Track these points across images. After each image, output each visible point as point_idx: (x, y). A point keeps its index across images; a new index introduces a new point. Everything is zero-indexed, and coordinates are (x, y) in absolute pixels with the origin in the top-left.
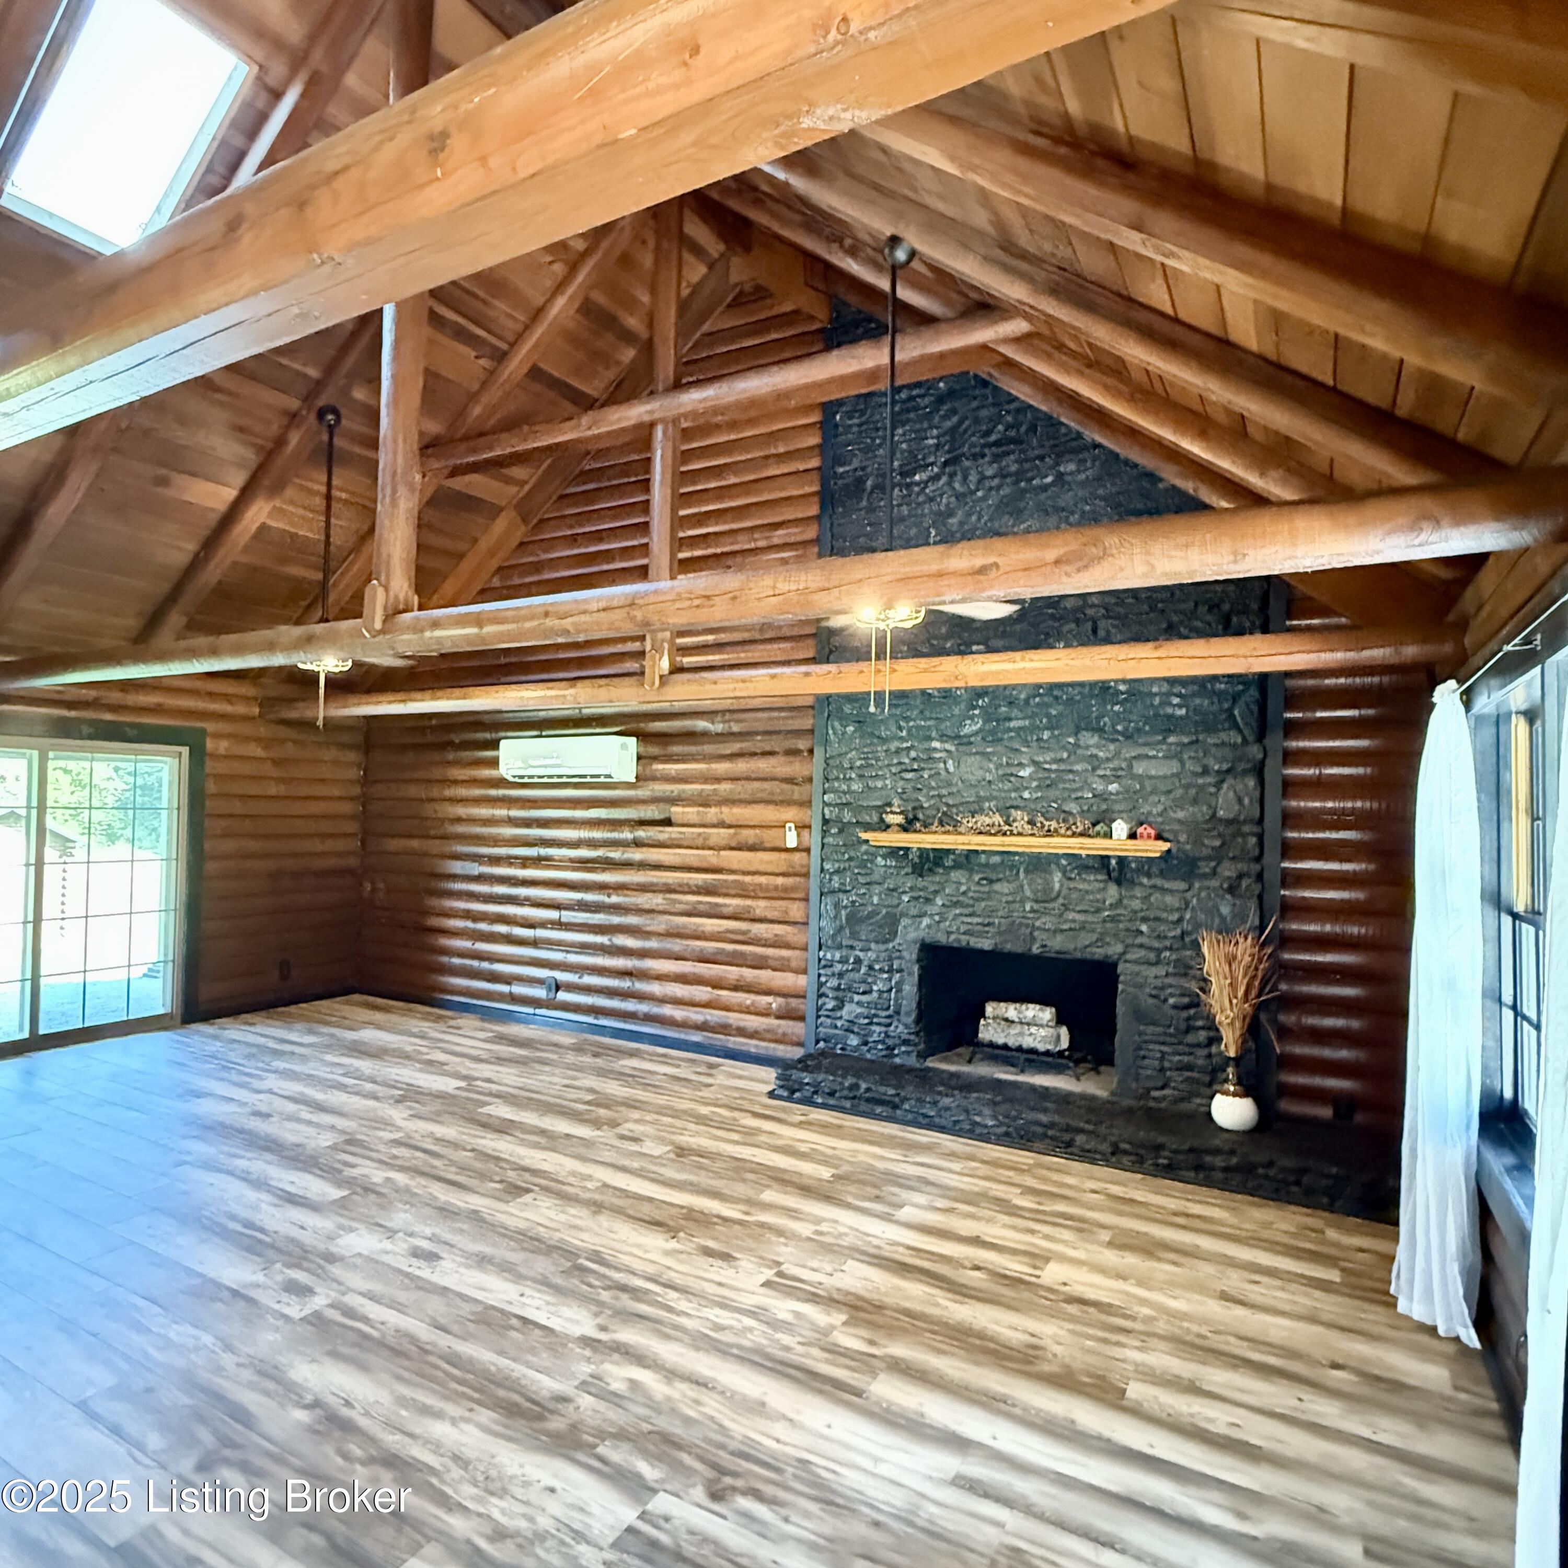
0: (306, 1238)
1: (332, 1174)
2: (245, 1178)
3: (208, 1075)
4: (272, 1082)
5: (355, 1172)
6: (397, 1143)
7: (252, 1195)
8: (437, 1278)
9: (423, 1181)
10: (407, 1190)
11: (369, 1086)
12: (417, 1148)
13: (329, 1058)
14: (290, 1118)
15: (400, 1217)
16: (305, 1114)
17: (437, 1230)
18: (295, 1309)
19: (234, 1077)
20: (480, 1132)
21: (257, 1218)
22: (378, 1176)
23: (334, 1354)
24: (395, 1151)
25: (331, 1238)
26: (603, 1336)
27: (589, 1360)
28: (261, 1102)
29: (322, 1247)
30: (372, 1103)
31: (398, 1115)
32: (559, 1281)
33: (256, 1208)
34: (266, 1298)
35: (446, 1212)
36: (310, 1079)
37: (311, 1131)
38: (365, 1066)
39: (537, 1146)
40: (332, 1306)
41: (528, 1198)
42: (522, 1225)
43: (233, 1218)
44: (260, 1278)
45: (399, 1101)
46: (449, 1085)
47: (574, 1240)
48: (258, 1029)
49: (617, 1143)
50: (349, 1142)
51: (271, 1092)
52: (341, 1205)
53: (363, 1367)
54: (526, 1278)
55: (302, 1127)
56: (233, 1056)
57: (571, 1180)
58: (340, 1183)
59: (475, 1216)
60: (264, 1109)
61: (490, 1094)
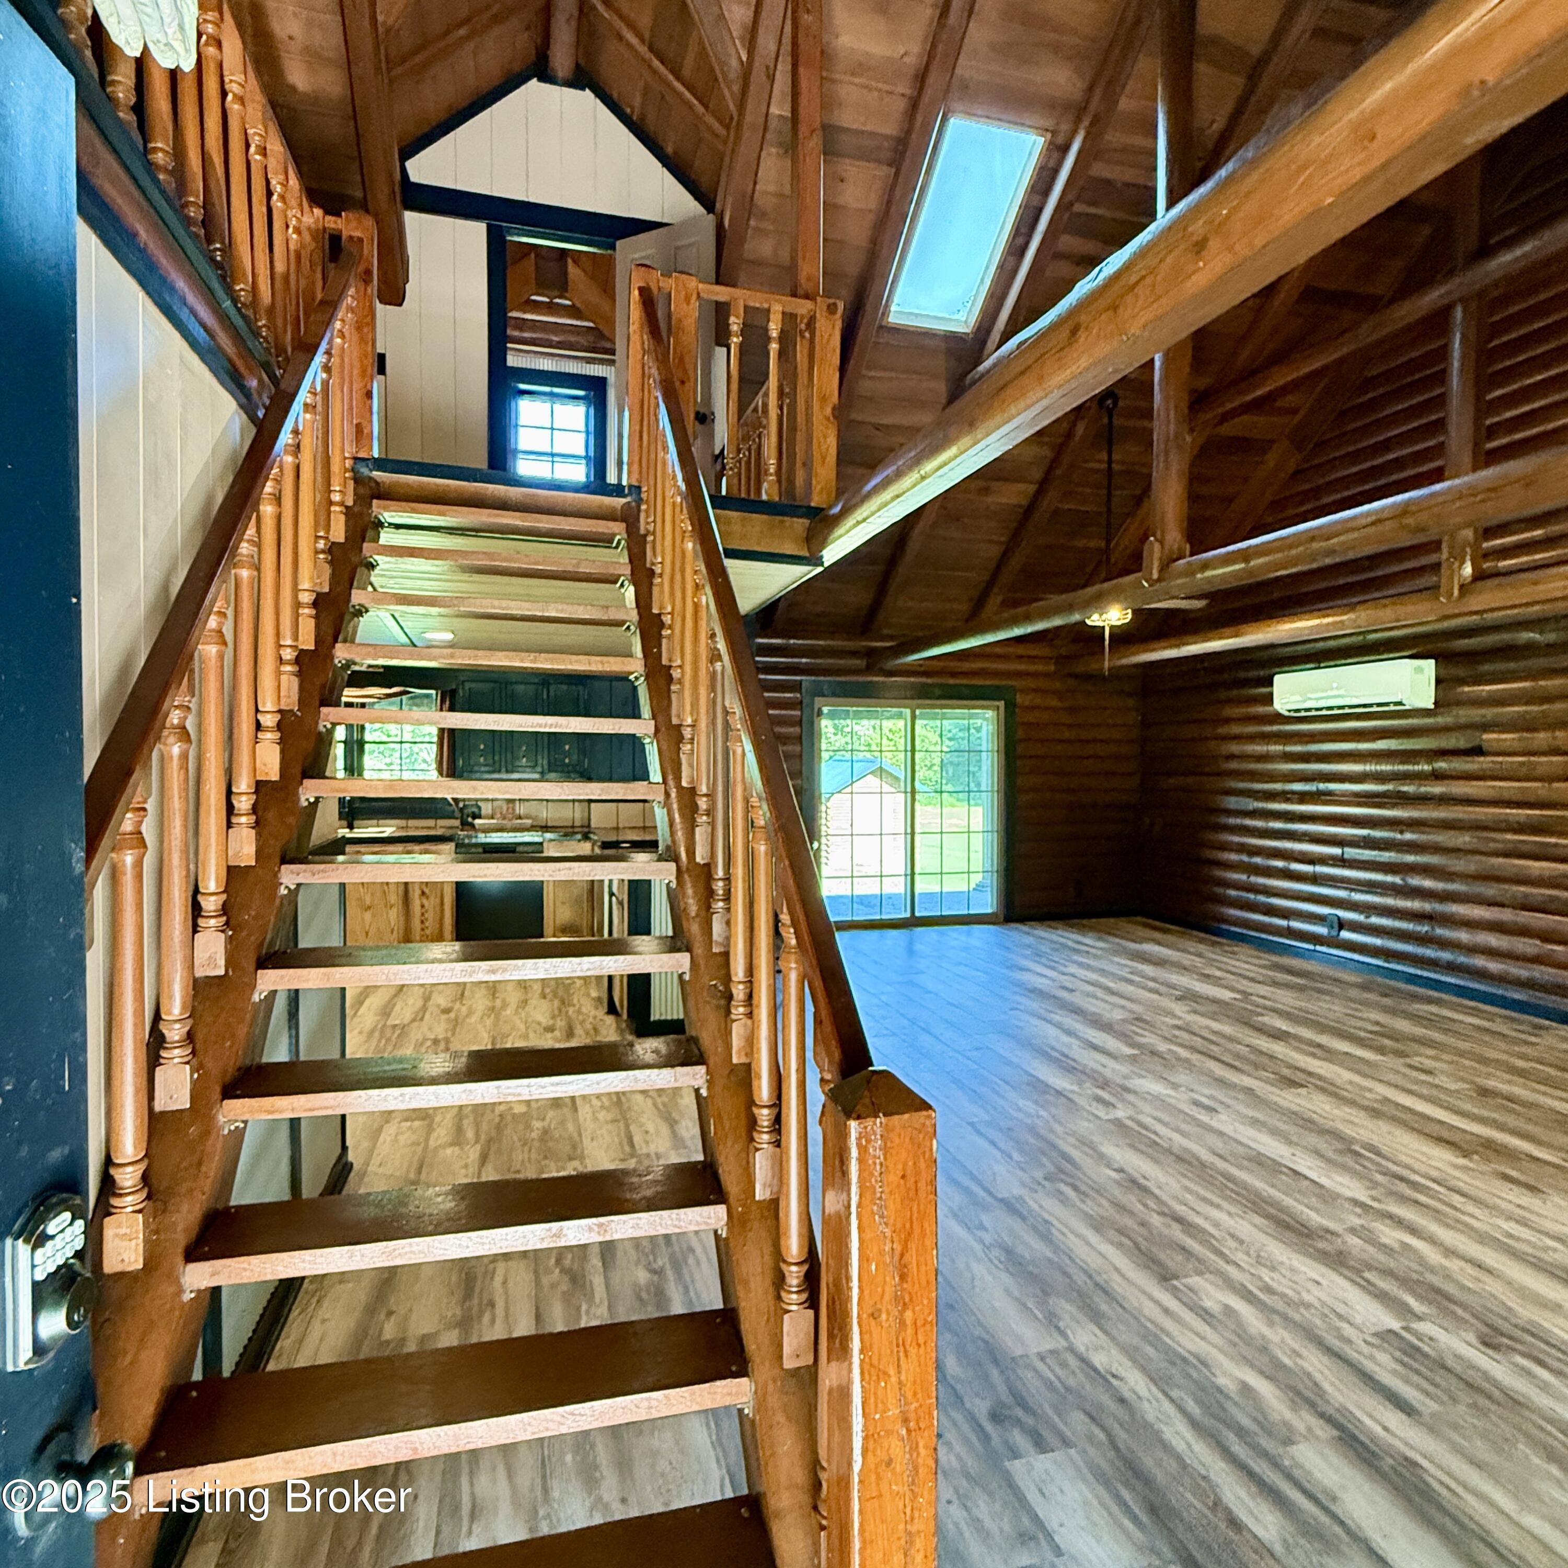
0: (1107, 1073)
1: (1125, 1037)
2: (1059, 1026)
3: (1025, 957)
4: (1073, 969)
5: (1143, 1040)
6: (1178, 1028)
7: (1066, 1039)
8: (1214, 1123)
9: (1202, 1058)
10: (1187, 1061)
11: (1151, 984)
12: (1194, 1034)
13: (1117, 959)
14: (1088, 995)
15: (1182, 1077)
16: (1100, 993)
17: (1214, 1093)
18: (1101, 1112)
19: (1044, 960)
20: (1255, 1034)
21: (1071, 1054)
22: (1163, 1047)
23: (1132, 1146)
24: (1177, 1033)
25: (1126, 1077)
26: (1375, 1204)
27: (1359, 1216)
28: (1066, 981)
29: (1119, 1080)
30: (1155, 997)
31: (1179, 1009)
32: (1330, 1154)
33: (1069, 1046)
34: (1082, 1101)
35: (1221, 1082)
36: (1102, 972)
37: (1108, 1007)
38: (1149, 970)
39: (1314, 1055)
40: (1130, 1118)
41: (1303, 1091)
42: (1295, 1108)
43: (1053, 1048)
44: (1075, 1088)
45: (1179, 999)
46: (1227, 995)
47: (1349, 1131)
48: (1060, 932)
49: (1408, 1071)
50: (1137, 1019)
51: (1073, 975)
52: (1133, 1059)
53: (1156, 1161)
54: (1297, 1144)
55: (1099, 1003)
56: (1043, 948)
57: (1349, 1087)
58: (1133, 1045)
59: (1249, 1091)
60: (1070, 986)
61: (1265, 1008)
